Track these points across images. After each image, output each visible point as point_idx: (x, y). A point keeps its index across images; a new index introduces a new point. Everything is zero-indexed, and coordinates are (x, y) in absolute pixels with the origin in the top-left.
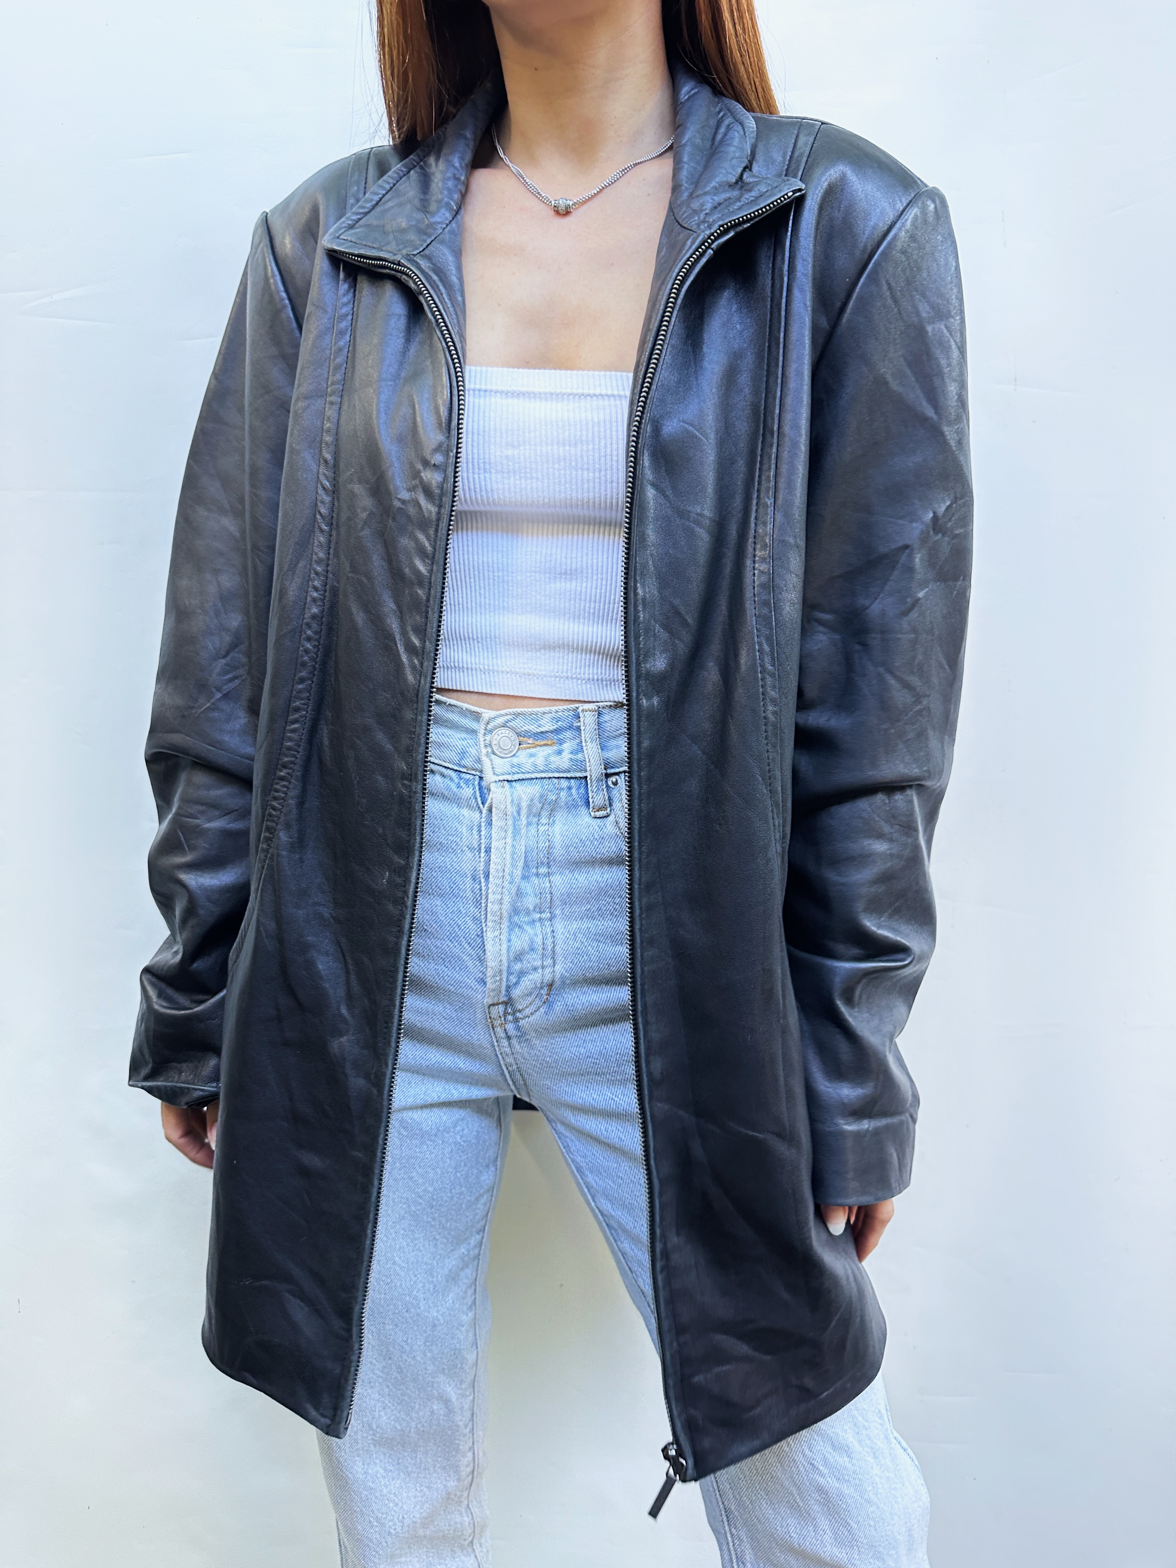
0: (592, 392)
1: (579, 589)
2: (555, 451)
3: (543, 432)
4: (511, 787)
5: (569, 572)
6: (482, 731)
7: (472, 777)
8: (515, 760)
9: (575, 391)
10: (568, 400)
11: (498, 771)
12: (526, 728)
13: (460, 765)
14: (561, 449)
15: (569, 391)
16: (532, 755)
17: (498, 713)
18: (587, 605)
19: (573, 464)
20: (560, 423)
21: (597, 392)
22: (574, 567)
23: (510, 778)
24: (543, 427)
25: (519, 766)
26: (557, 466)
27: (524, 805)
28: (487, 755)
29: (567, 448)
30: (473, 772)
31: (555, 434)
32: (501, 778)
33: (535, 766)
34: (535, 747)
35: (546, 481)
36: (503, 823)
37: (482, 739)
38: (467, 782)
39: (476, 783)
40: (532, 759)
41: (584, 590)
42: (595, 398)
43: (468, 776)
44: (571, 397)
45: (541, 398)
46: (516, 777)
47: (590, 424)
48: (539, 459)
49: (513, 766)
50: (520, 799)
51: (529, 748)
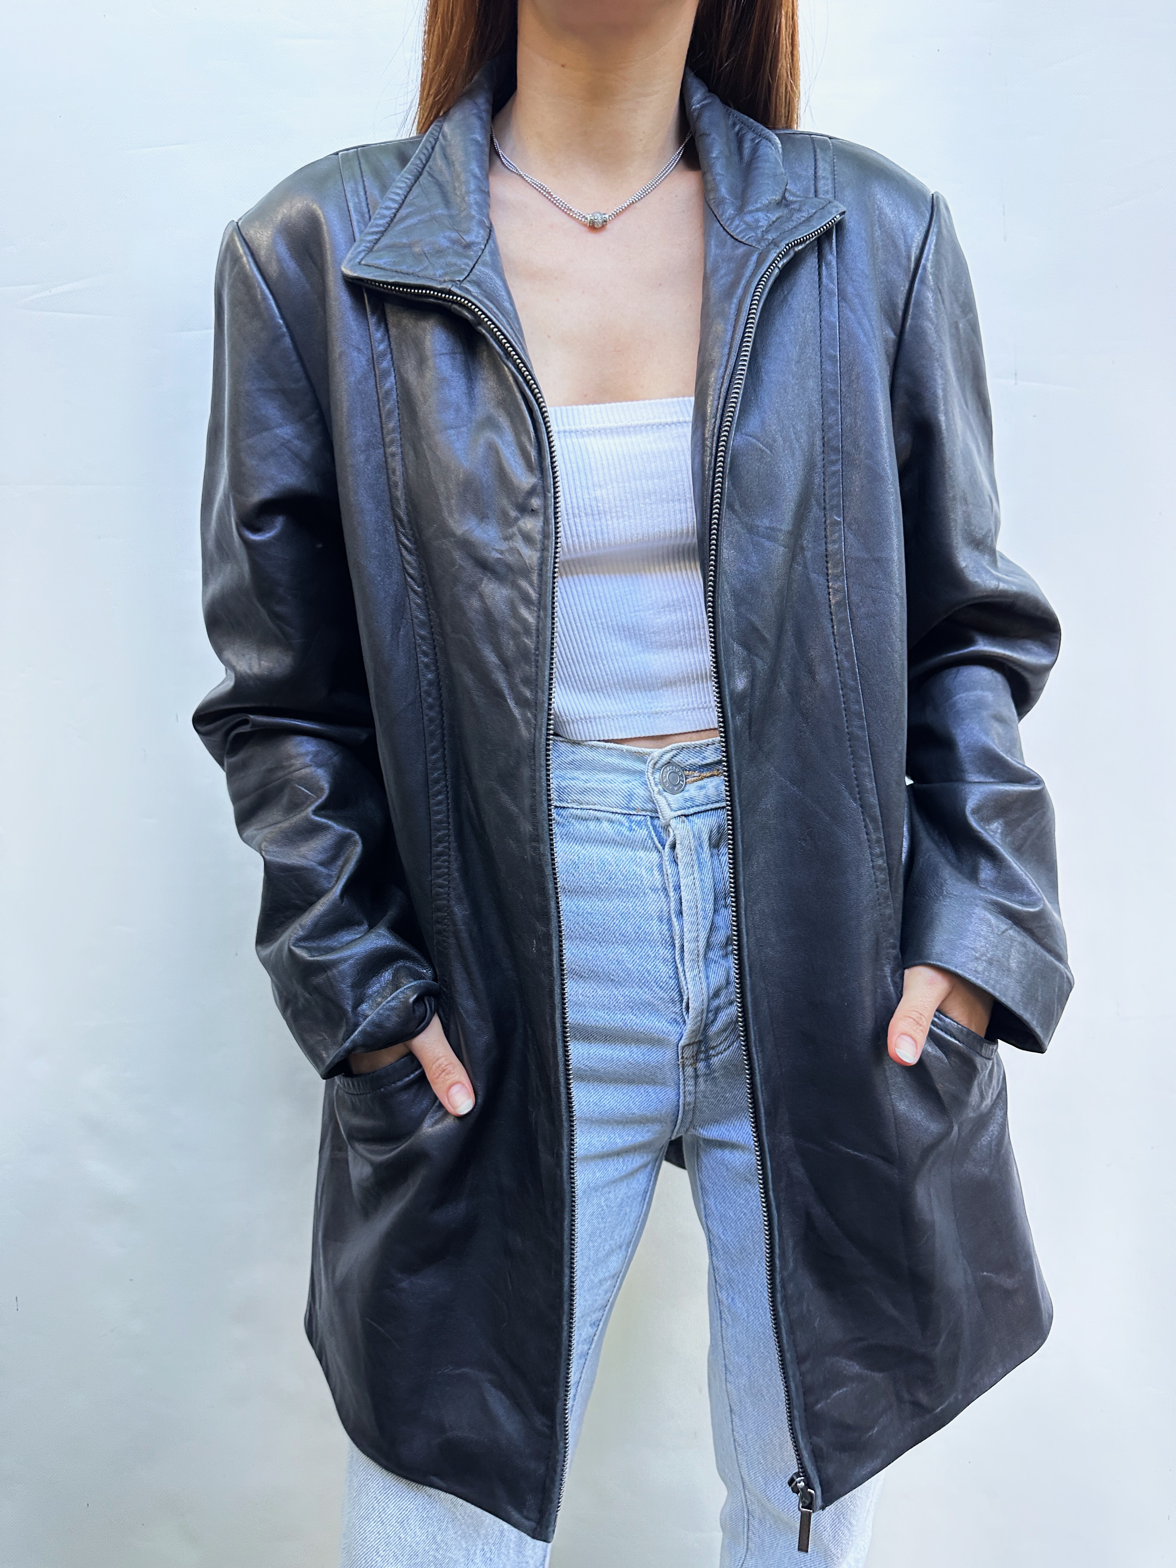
0: (669, 420)
1: (685, 618)
2: (644, 486)
3: (629, 467)
4: (689, 822)
5: (671, 604)
6: (651, 770)
7: (643, 818)
8: (686, 795)
9: (651, 421)
10: (647, 431)
11: (674, 806)
12: (691, 761)
13: (628, 808)
14: (650, 482)
15: (646, 422)
16: (701, 788)
17: (664, 749)
18: (697, 633)
19: (664, 496)
20: (645, 457)
21: (675, 420)
22: (675, 597)
23: (686, 812)
24: (628, 462)
25: (691, 799)
26: (647, 500)
27: (705, 837)
28: (659, 793)
29: (656, 481)
30: (644, 813)
31: (641, 468)
32: (679, 813)
33: (708, 797)
34: (702, 779)
35: (638, 517)
36: (689, 858)
37: (651, 778)
38: (639, 823)
39: (649, 823)
40: (704, 791)
41: (690, 619)
42: (673, 426)
43: (639, 818)
44: (649, 428)
45: (618, 433)
46: (691, 811)
47: (675, 453)
48: (628, 496)
49: (686, 800)
50: (700, 832)
51: (696, 781)
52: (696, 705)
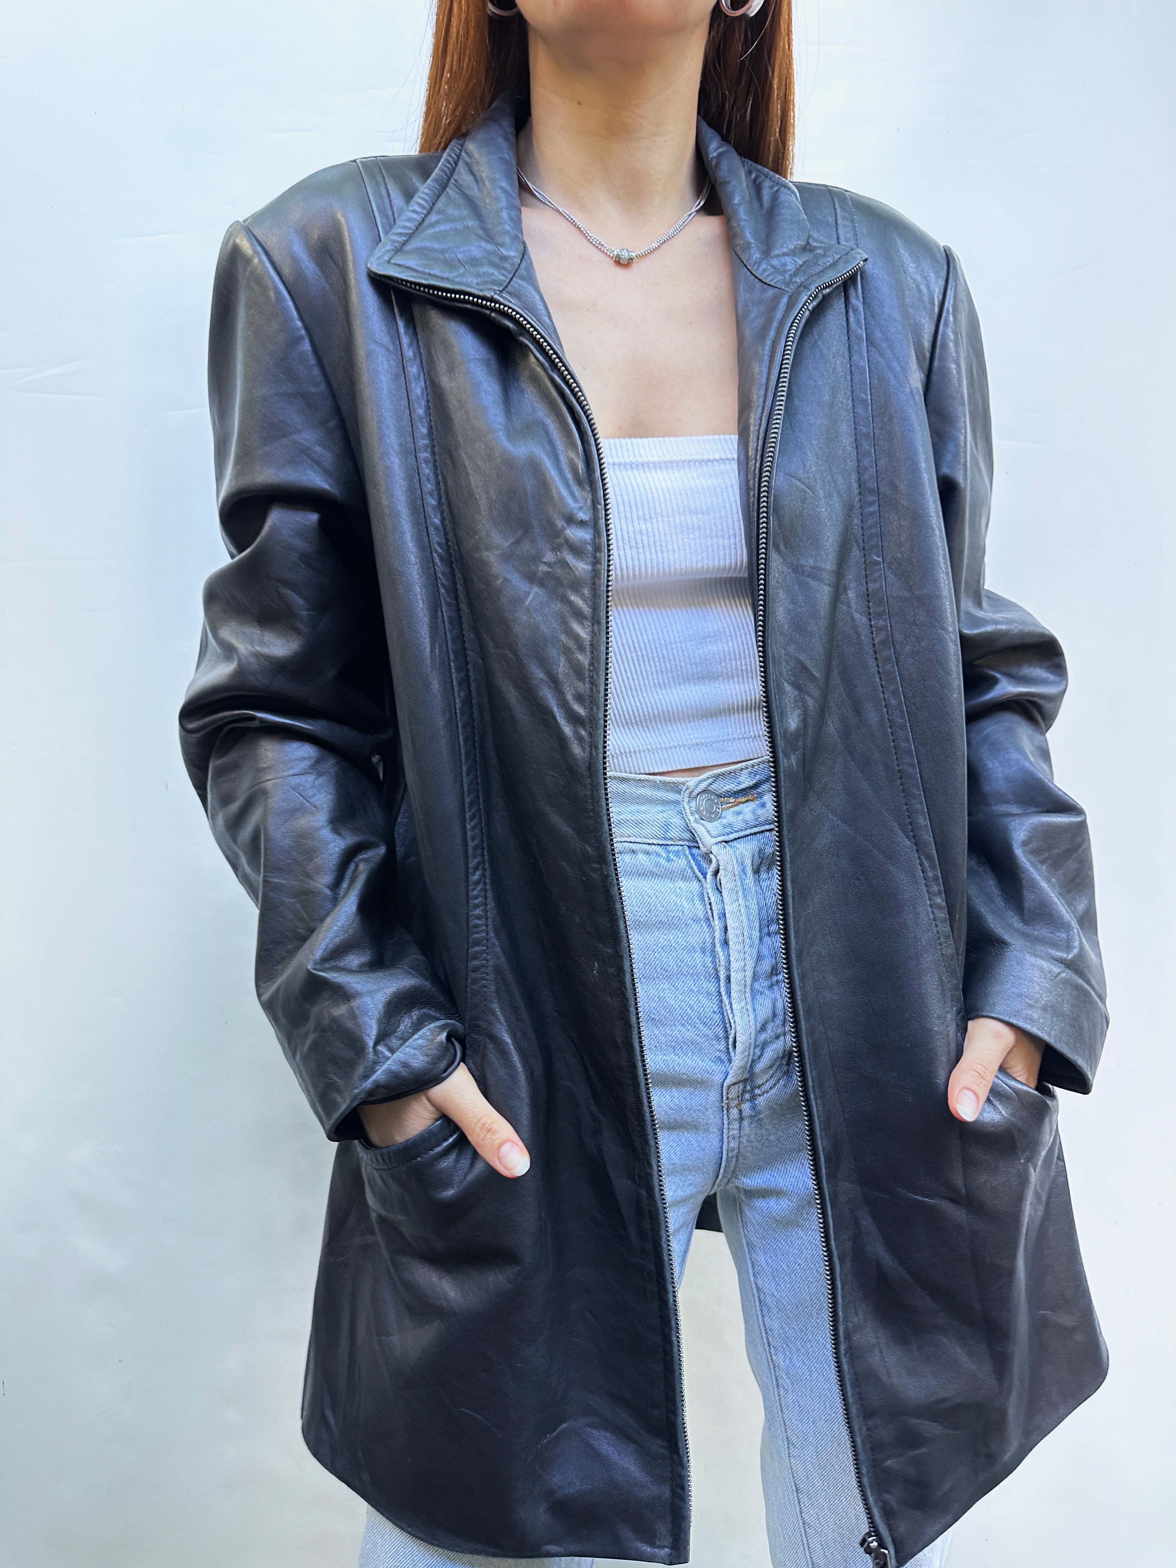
0: (711, 457)
2: (689, 521)
3: (674, 502)
4: (731, 847)
6: (686, 800)
7: (681, 847)
8: (725, 821)
9: (694, 457)
10: (690, 467)
11: (714, 834)
12: (727, 788)
14: (694, 518)
15: (688, 458)
16: (738, 813)
17: (700, 778)
19: (708, 532)
20: (689, 492)
21: (717, 456)
23: (726, 838)
24: (673, 497)
25: (730, 825)
26: (691, 536)
27: (748, 862)
28: (696, 821)
29: (700, 516)
30: (681, 843)
33: (746, 822)
34: (737, 807)
35: (682, 552)
36: (732, 884)
37: (687, 807)
38: (677, 854)
39: (687, 852)
40: (741, 817)
42: (716, 463)
43: (677, 848)
44: (692, 464)
46: (732, 837)
47: (718, 489)
48: (673, 530)
49: (725, 827)
50: (743, 857)
51: (733, 807)
52: (736, 736)
